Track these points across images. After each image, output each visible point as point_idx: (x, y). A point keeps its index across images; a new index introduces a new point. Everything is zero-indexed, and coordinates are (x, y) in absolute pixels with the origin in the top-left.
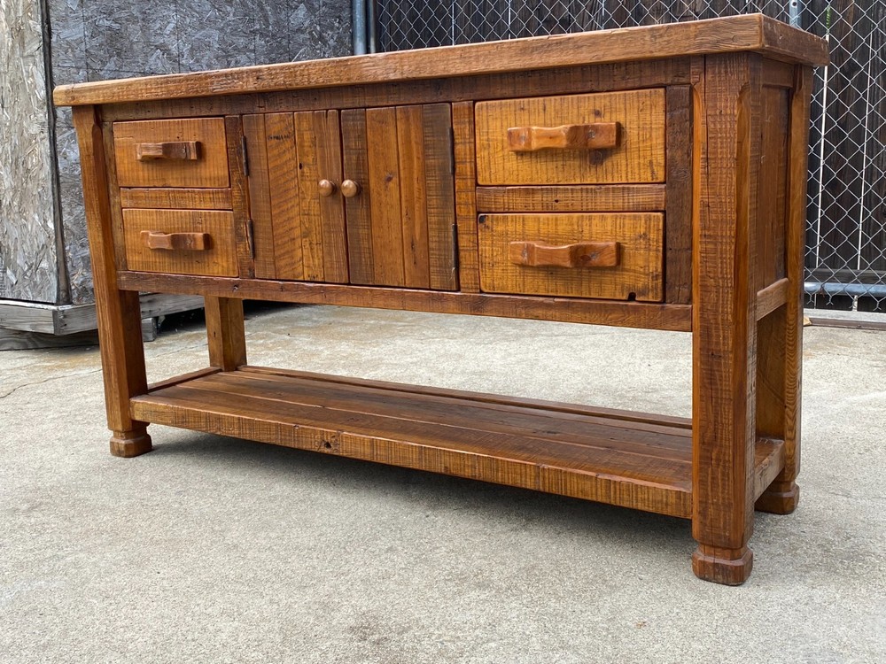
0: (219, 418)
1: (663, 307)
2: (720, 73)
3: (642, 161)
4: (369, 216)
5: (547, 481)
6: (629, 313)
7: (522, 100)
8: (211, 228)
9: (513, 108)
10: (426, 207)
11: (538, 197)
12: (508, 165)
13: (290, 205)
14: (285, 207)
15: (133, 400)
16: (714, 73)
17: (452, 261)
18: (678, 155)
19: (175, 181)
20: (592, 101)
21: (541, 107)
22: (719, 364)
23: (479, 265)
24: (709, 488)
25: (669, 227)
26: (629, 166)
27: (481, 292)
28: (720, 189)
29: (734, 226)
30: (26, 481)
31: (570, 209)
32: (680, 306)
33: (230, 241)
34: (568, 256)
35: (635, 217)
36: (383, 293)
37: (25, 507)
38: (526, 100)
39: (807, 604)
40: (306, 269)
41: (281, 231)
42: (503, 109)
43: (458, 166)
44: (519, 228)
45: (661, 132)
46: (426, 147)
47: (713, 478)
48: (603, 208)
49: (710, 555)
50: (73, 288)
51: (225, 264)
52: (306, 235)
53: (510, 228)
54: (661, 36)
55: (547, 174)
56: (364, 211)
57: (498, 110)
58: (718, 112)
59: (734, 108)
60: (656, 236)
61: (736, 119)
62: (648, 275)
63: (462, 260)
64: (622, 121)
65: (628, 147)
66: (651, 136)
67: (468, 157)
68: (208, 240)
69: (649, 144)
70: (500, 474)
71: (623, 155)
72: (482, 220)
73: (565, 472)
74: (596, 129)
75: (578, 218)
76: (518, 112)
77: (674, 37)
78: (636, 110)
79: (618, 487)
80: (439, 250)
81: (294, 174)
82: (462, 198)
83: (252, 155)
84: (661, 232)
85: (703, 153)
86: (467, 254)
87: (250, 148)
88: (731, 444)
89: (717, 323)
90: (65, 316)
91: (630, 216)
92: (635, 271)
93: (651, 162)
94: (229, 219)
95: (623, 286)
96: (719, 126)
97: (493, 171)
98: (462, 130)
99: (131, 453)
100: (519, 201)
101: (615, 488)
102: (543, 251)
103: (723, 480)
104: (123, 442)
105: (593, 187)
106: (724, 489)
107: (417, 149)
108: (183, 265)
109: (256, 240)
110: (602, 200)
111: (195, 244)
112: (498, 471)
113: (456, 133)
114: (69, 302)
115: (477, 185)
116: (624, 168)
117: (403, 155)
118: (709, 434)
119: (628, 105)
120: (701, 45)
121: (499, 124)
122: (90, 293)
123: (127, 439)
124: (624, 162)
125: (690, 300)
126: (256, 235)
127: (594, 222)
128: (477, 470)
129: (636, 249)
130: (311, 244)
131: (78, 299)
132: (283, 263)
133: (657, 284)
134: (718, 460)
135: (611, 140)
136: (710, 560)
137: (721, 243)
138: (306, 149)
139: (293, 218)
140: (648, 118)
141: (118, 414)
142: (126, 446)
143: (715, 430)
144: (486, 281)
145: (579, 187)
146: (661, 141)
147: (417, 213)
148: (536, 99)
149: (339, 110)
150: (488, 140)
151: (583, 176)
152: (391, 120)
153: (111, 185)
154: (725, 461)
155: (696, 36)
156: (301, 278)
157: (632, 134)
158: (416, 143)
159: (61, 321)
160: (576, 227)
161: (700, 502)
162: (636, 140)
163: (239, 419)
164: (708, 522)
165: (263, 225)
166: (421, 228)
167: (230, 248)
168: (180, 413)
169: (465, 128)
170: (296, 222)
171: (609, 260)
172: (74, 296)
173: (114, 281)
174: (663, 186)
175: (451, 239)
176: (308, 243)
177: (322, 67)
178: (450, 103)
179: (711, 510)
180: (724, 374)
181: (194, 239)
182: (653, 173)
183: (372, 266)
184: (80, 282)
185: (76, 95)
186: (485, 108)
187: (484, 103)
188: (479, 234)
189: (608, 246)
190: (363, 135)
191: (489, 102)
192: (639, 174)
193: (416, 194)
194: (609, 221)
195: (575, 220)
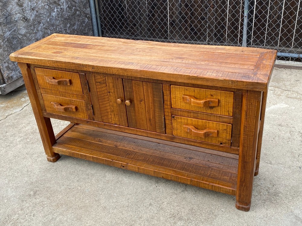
0: (85, 156)
1: (230, 148)
2: (252, 93)
3: (225, 110)
4: (134, 110)
5: (194, 183)
6: (220, 148)
7: (187, 87)
8: (77, 105)
9: (183, 89)
10: (154, 111)
11: (192, 114)
12: (182, 104)
13: (106, 103)
14: (104, 103)
15: (53, 147)
16: (250, 93)
17: (163, 126)
18: (237, 111)
19: (62, 89)
20: (210, 92)
21: (193, 91)
22: (247, 165)
23: (172, 128)
24: (242, 191)
25: (233, 128)
26: (221, 111)
27: (173, 135)
28: (250, 123)
29: (253, 133)
30: (26, 179)
31: (202, 119)
32: (236, 148)
33: (84, 109)
34: (203, 135)
35: (223, 124)
36: (141, 131)
37: (32, 193)
38: (188, 87)
39: (266, 217)
40: (113, 121)
41: (103, 109)
42: (181, 89)
43: (165, 102)
44: (186, 121)
45: (232, 104)
46: (153, 95)
47: (243, 189)
48: (213, 120)
49: (240, 204)
50: (5, 78)
51: (83, 115)
52: (113, 111)
53: (183, 121)
54: (235, 83)
55: (195, 108)
56: (133, 109)
57: (179, 89)
58: (251, 104)
59: (256, 103)
60: (229, 130)
61: (256, 106)
62: (227, 139)
63: (167, 126)
64: (220, 99)
65: (221, 106)
66: (229, 104)
67: (168, 100)
68: (76, 108)
69: (228, 106)
70: (179, 180)
71: (220, 108)
72: (173, 117)
73: (200, 182)
74: (212, 101)
75: (205, 121)
76: (185, 90)
77: (239, 84)
78: (224, 97)
79: (215, 187)
80: (159, 123)
81: (106, 94)
82: (166, 110)
83: (91, 86)
84: (231, 130)
85: (245, 113)
86: (169, 125)
87: (89, 84)
88: (249, 182)
89: (247, 155)
90: (4, 88)
91: (221, 124)
92: (222, 138)
93: (228, 111)
94: (83, 103)
95: (219, 141)
96: (251, 107)
97: (177, 105)
98: (166, 93)
99: (55, 161)
100: (186, 114)
101: (214, 187)
102: (195, 132)
103: (246, 190)
104: (52, 159)
105: (210, 114)
106: (246, 191)
107: (151, 94)
108: (67, 113)
109: (94, 110)
110: (212, 118)
111: (72, 110)
112: (179, 179)
113: (164, 92)
114: (4, 83)
115: (171, 107)
116: (220, 111)
117: (146, 95)
118: (243, 180)
119: (222, 95)
120: (247, 88)
121: (179, 92)
122: (11, 78)
123: (53, 157)
124: (220, 109)
125: (239, 147)
126: (94, 109)
127: (210, 124)
128: (172, 178)
129: (223, 133)
130: (114, 114)
131: (7, 81)
132: (105, 118)
133: (229, 142)
134: (245, 186)
135: (217, 105)
136: (241, 206)
137: (250, 136)
138: (111, 88)
139: (107, 106)
140: (228, 99)
141: (49, 151)
142: (53, 160)
143: (245, 179)
144: (175, 133)
145: (205, 113)
146: (232, 106)
147: (151, 112)
148: (192, 88)
149: (122, 79)
150: (175, 96)
151: (206, 111)
152: (141, 85)
153: (36, 86)
154: (247, 186)
155: (246, 85)
156: (112, 123)
157: (223, 103)
158: (150, 93)
159: (3, 90)
160: (204, 124)
161: (239, 194)
162: (224, 104)
163: (92, 157)
164: (241, 198)
165: (96, 107)
166: (153, 116)
167: (85, 111)
168: (71, 153)
169: (167, 92)
170: (109, 108)
171: (215, 135)
172: (6, 81)
173: (42, 114)
174: (232, 117)
175: (163, 121)
176: (113, 114)
177: (117, 69)
178: (162, 84)
179: (242, 196)
180: (248, 167)
181: (72, 108)
182: (229, 114)
183: (136, 123)
184: (7, 76)
185: (19, 59)
186: (174, 87)
187: (174, 86)
188: (173, 121)
189: (215, 132)
190: (131, 88)
191: (176, 86)
192: (225, 113)
193: (151, 107)
194: (215, 124)
195: (204, 122)
